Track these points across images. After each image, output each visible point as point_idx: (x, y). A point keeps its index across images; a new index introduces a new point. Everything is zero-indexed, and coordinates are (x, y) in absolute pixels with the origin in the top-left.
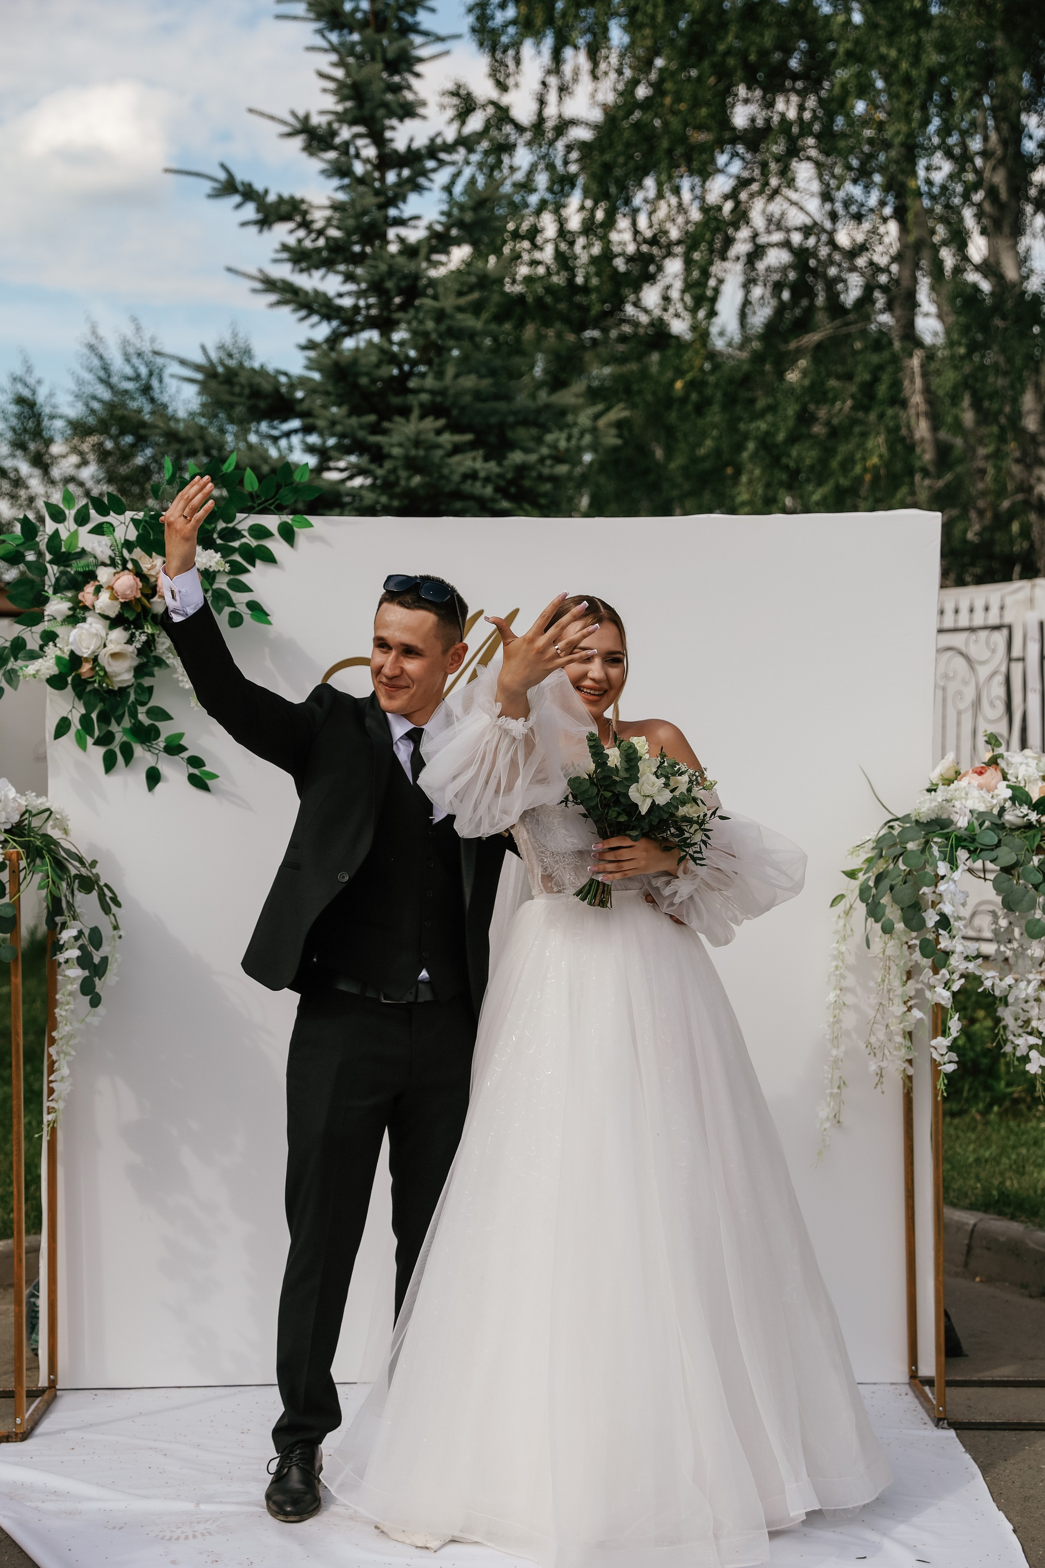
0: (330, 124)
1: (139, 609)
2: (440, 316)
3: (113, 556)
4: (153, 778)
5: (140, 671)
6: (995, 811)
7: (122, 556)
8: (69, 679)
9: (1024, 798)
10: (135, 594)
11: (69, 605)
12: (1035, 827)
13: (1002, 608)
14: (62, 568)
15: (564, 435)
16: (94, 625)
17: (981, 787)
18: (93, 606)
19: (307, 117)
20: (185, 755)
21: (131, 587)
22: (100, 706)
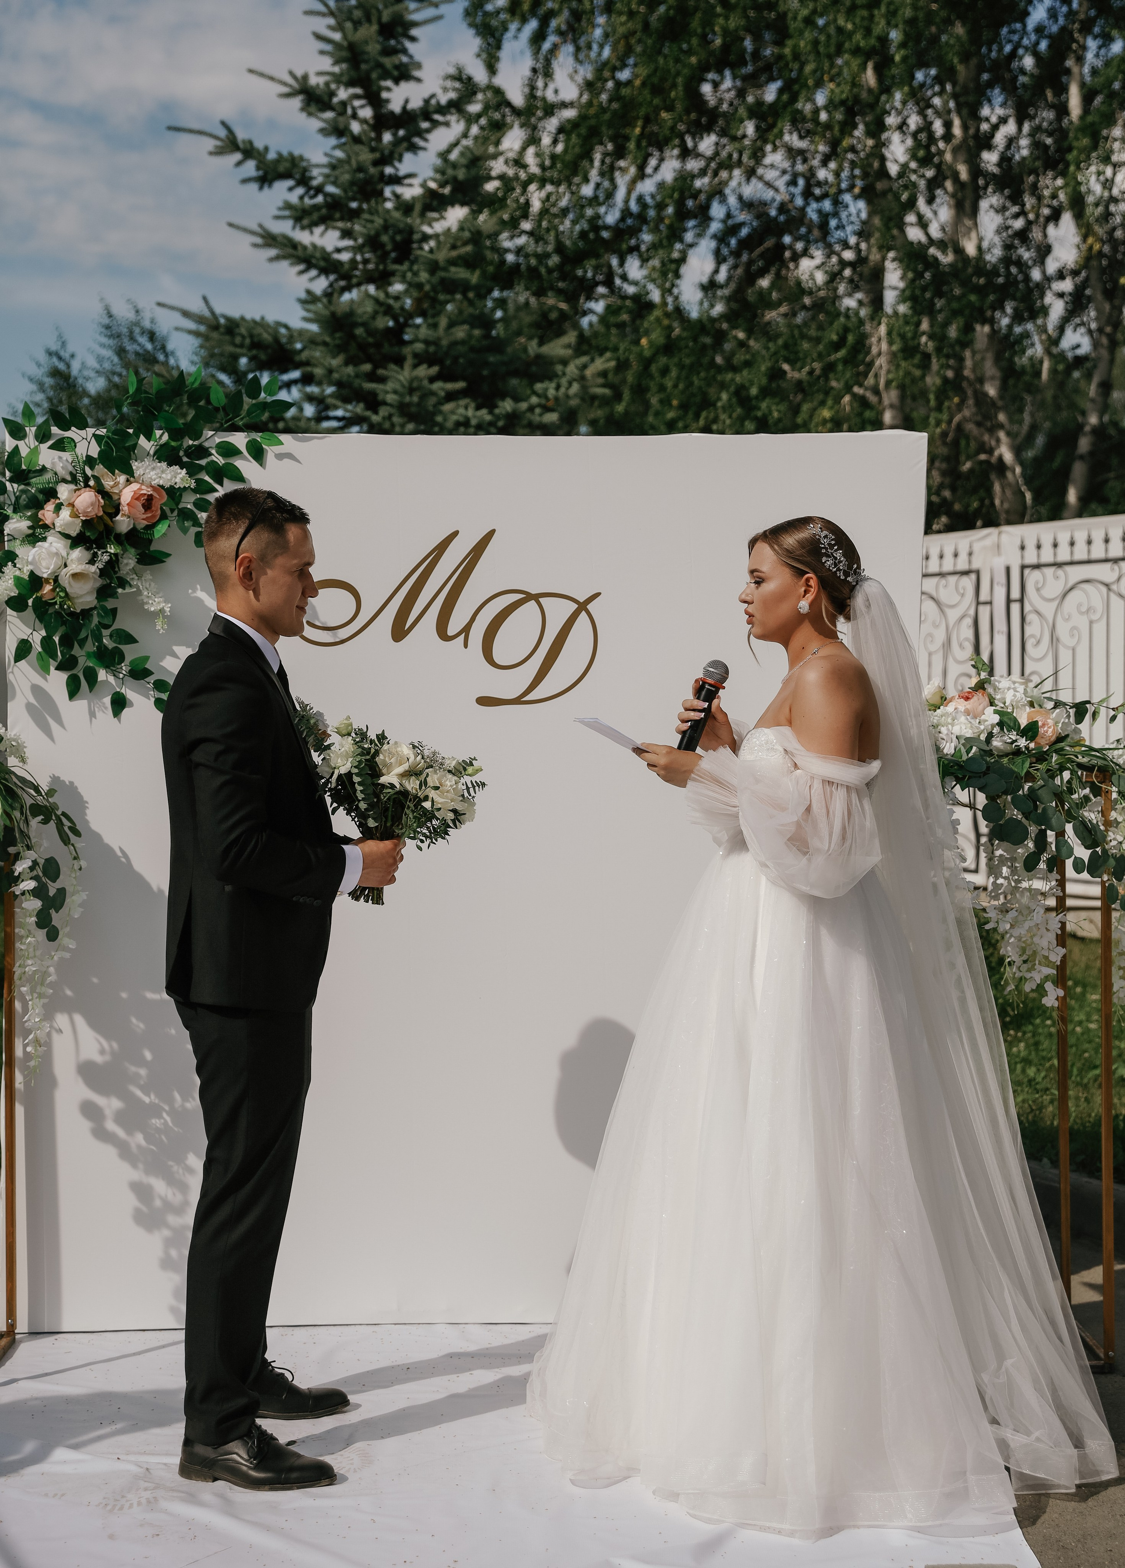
0: (327, 84)
1: (101, 528)
2: (434, 267)
3: (74, 472)
4: (119, 704)
5: (104, 593)
6: (983, 737)
7: (84, 473)
8: (30, 602)
9: (1012, 724)
10: (96, 511)
11: (29, 523)
12: (1023, 753)
13: (970, 554)
14: (22, 487)
15: (553, 385)
16: (54, 544)
17: (967, 713)
18: (54, 524)
19: (305, 77)
20: (152, 679)
21: (92, 504)
22: (61, 630)
